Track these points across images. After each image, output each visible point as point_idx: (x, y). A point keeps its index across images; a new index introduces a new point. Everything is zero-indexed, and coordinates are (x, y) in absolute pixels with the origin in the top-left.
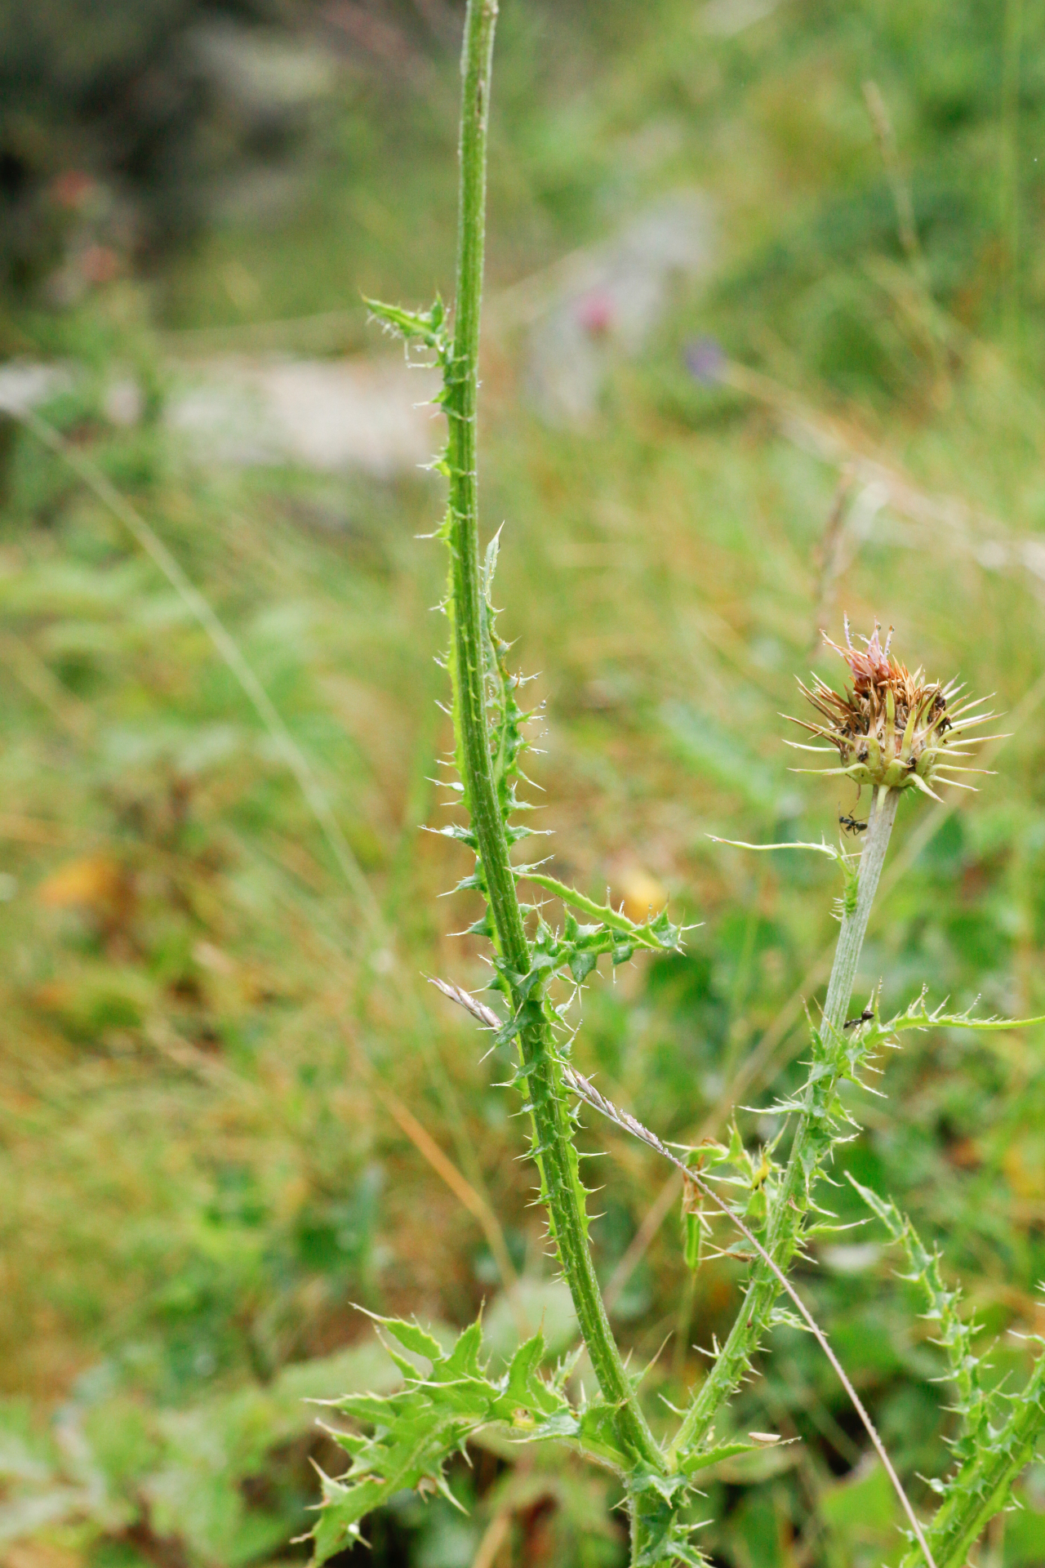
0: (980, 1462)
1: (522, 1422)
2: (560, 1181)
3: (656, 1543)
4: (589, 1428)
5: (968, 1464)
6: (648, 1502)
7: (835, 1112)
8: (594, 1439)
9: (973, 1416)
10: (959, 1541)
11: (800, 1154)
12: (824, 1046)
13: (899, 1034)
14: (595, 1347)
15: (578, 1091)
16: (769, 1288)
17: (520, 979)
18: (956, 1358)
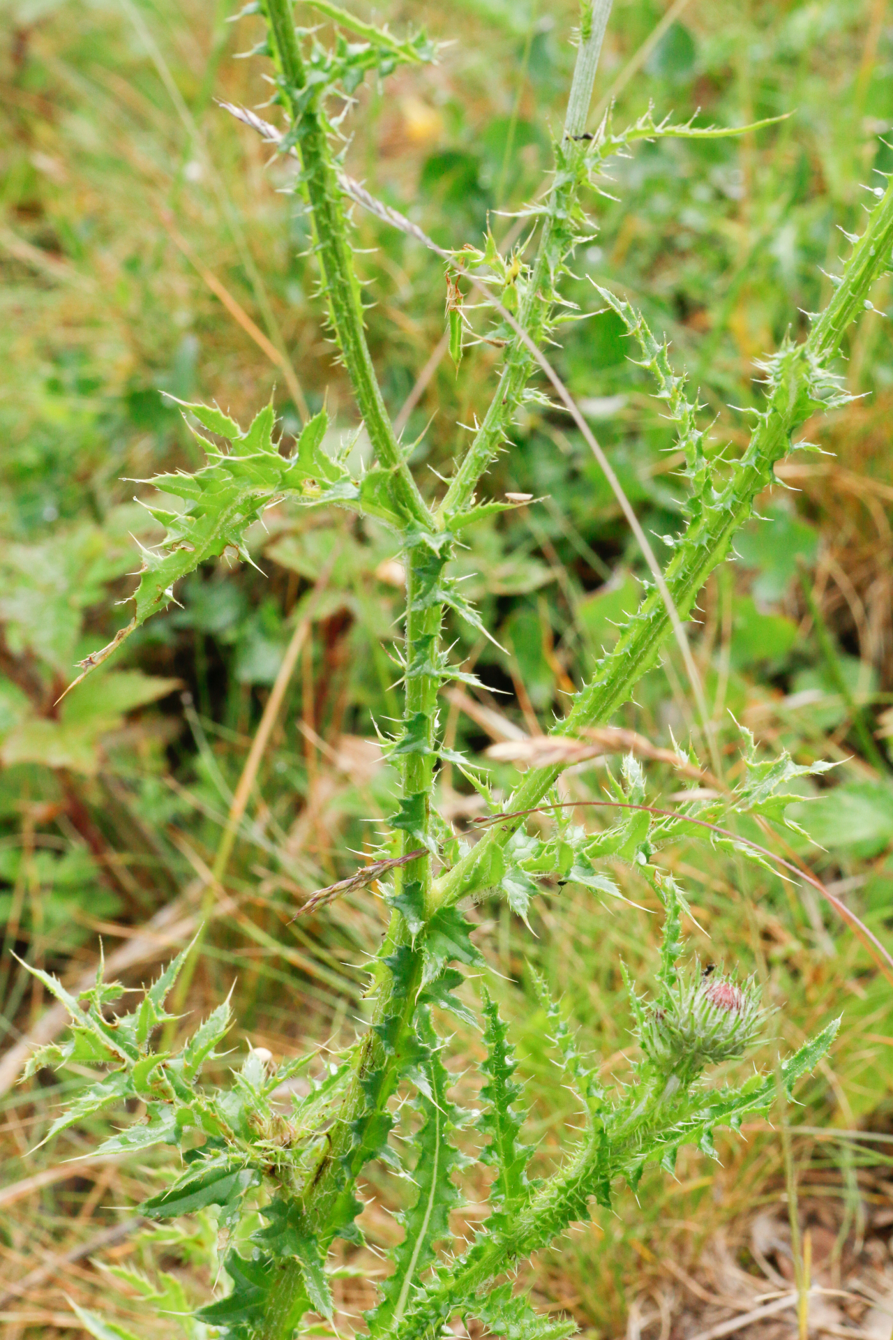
0: (705, 519)
1: (310, 491)
2: (338, 275)
3: (426, 592)
4: (367, 492)
5: (695, 521)
6: (420, 555)
7: (576, 216)
8: (373, 502)
9: (698, 480)
10: (688, 588)
11: (546, 252)
12: (566, 157)
13: (630, 144)
14: (371, 421)
15: (351, 195)
16: (521, 370)
17: (298, 93)
18: (683, 431)
